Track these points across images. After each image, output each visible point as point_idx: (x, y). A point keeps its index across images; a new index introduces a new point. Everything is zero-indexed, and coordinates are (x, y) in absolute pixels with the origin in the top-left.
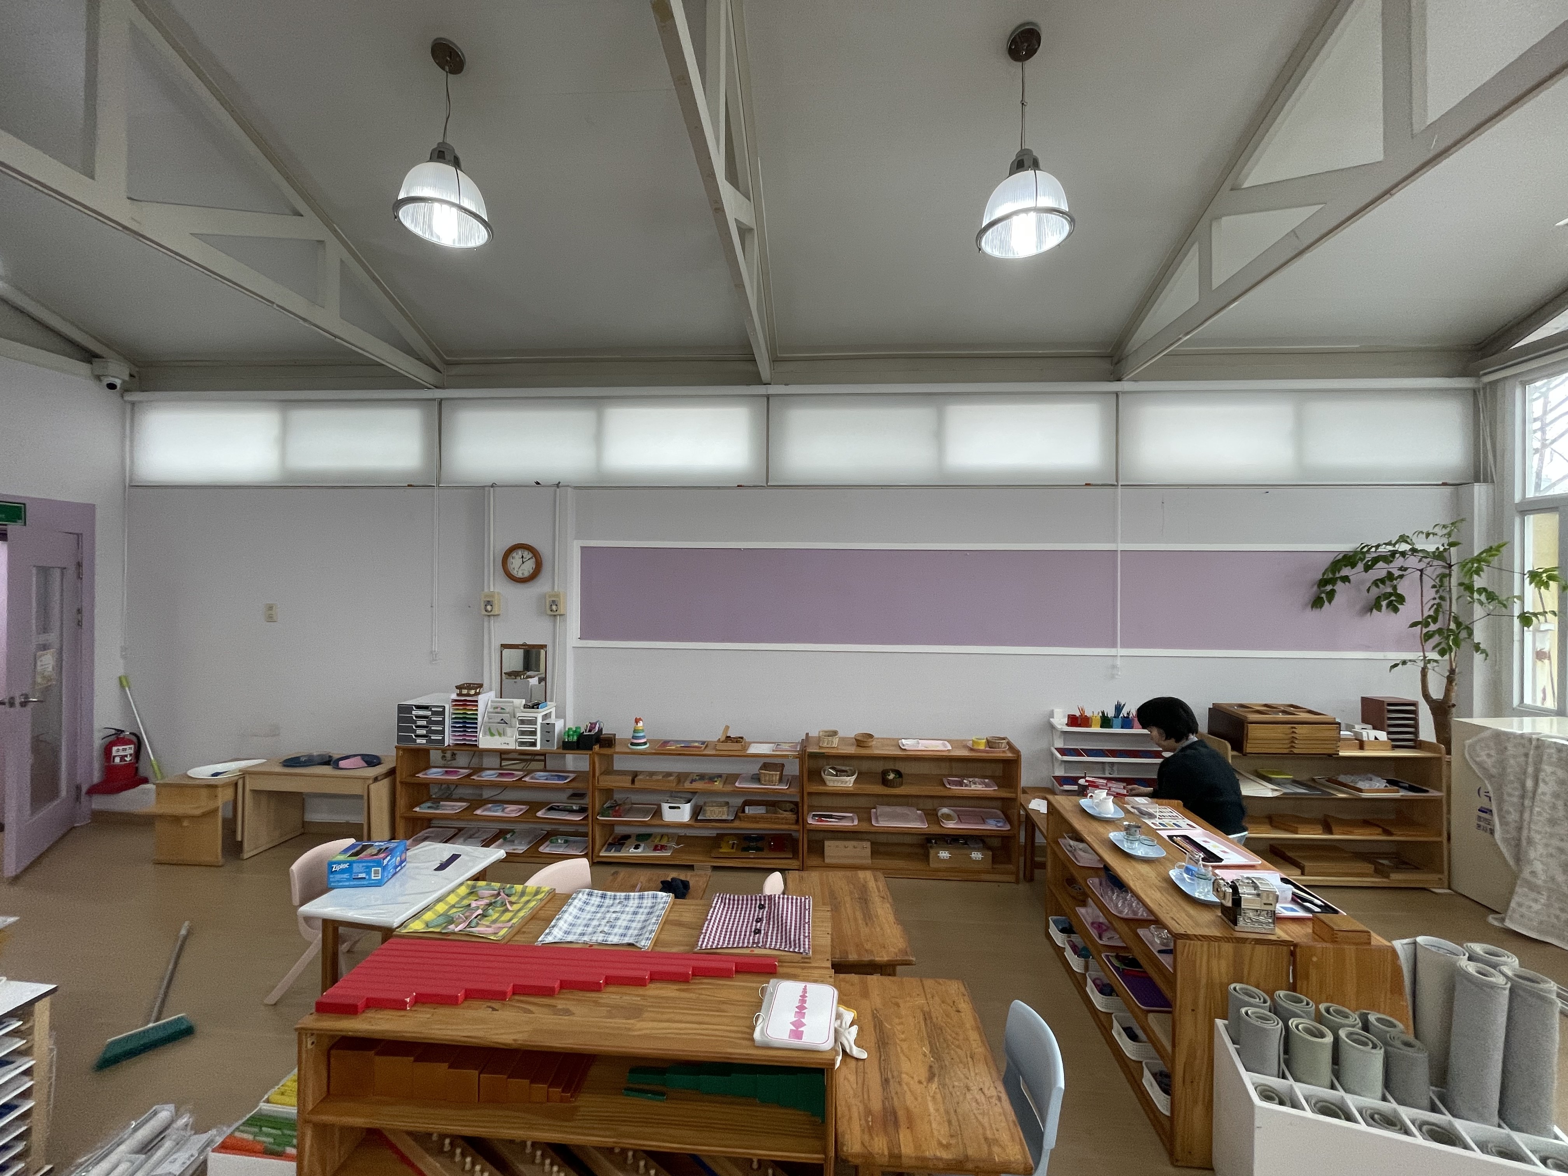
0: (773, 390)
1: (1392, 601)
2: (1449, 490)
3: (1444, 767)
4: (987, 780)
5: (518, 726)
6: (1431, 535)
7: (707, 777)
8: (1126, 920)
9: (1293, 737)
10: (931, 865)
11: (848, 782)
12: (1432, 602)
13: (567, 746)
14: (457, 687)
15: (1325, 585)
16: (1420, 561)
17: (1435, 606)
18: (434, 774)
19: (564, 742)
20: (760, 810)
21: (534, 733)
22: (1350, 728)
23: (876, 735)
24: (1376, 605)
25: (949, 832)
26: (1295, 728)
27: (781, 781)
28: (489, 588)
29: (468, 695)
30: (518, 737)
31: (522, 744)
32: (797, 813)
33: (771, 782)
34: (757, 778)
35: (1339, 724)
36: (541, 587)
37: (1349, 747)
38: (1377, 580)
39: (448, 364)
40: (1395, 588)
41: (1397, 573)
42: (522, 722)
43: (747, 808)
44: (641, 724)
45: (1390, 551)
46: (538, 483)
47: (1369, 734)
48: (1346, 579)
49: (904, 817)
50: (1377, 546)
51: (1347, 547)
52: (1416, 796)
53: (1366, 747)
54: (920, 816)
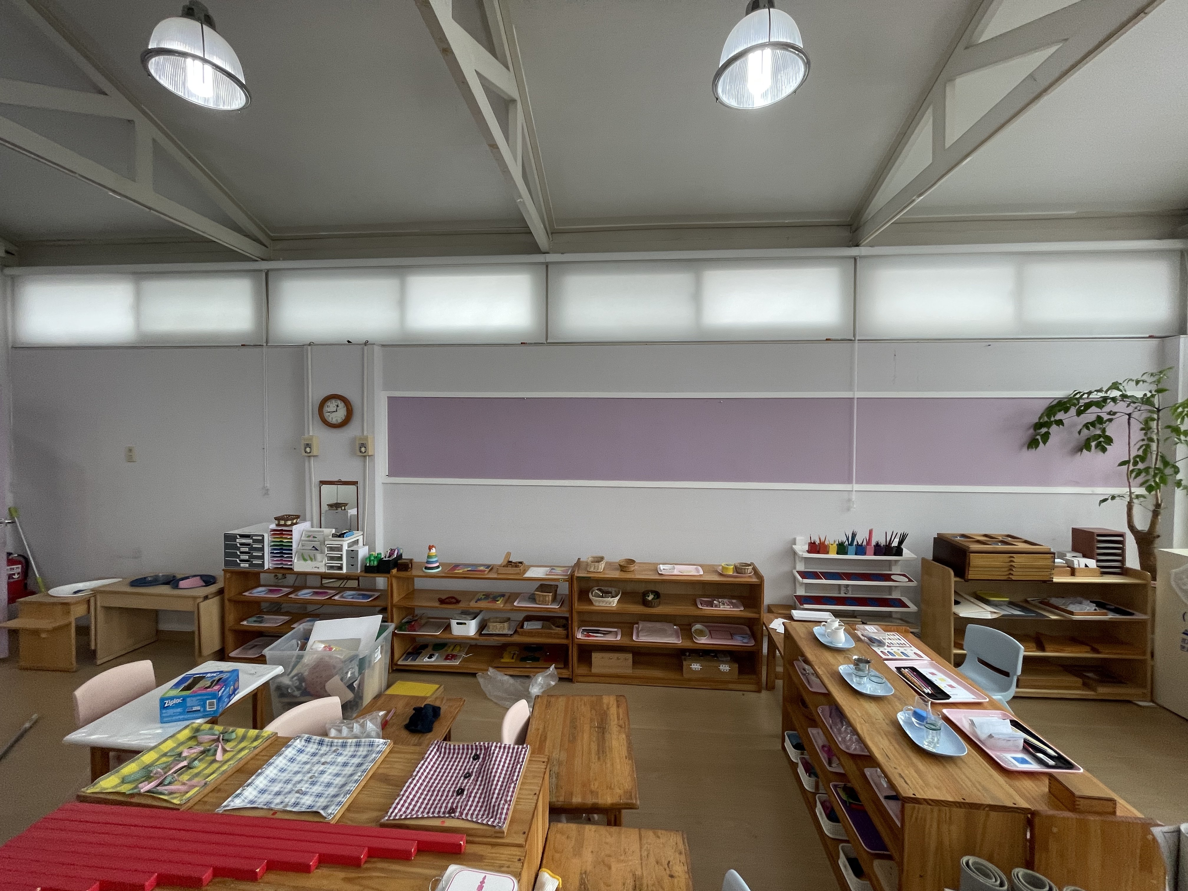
0: (550, 258)
1: (1100, 442)
2: (1154, 342)
3: (1150, 593)
4: (734, 601)
5: (326, 552)
6: (1141, 383)
7: (491, 596)
8: (853, 756)
9: (1011, 566)
10: (684, 676)
11: (613, 602)
12: (1141, 443)
13: (368, 569)
14: (276, 519)
15: (1040, 428)
16: (1128, 406)
17: (1144, 447)
18: (259, 592)
19: (366, 566)
20: (535, 626)
21: (340, 558)
22: (1062, 556)
23: (637, 561)
24: (1086, 446)
25: (702, 647)
26: (1013, 557)
27: (554, 600)
28: (309, 433)
29: (285, 525)
30: (327, 562)
31: (332, 567)
32: (567, 629)
33: (544, 602)
34: (532, 598)
35: (1054, 554)
36: (351, 431)
37: (1061, 574)
38: (1088, 423)
39: (274, 239)
40: (1104, 430)
41: (1106, 417)
42: (331, 549)
43: (526, 623)
44: (433, 551)
45: (1101, 397)
46: (349, 342)
47: (1080, 562)
48: (1060, 423)
49: (662, 632)
50: (1090, 393)
51: (1060, 394)
52: (1125, 619)
53: (1077, 574)
54: (676, 631)
